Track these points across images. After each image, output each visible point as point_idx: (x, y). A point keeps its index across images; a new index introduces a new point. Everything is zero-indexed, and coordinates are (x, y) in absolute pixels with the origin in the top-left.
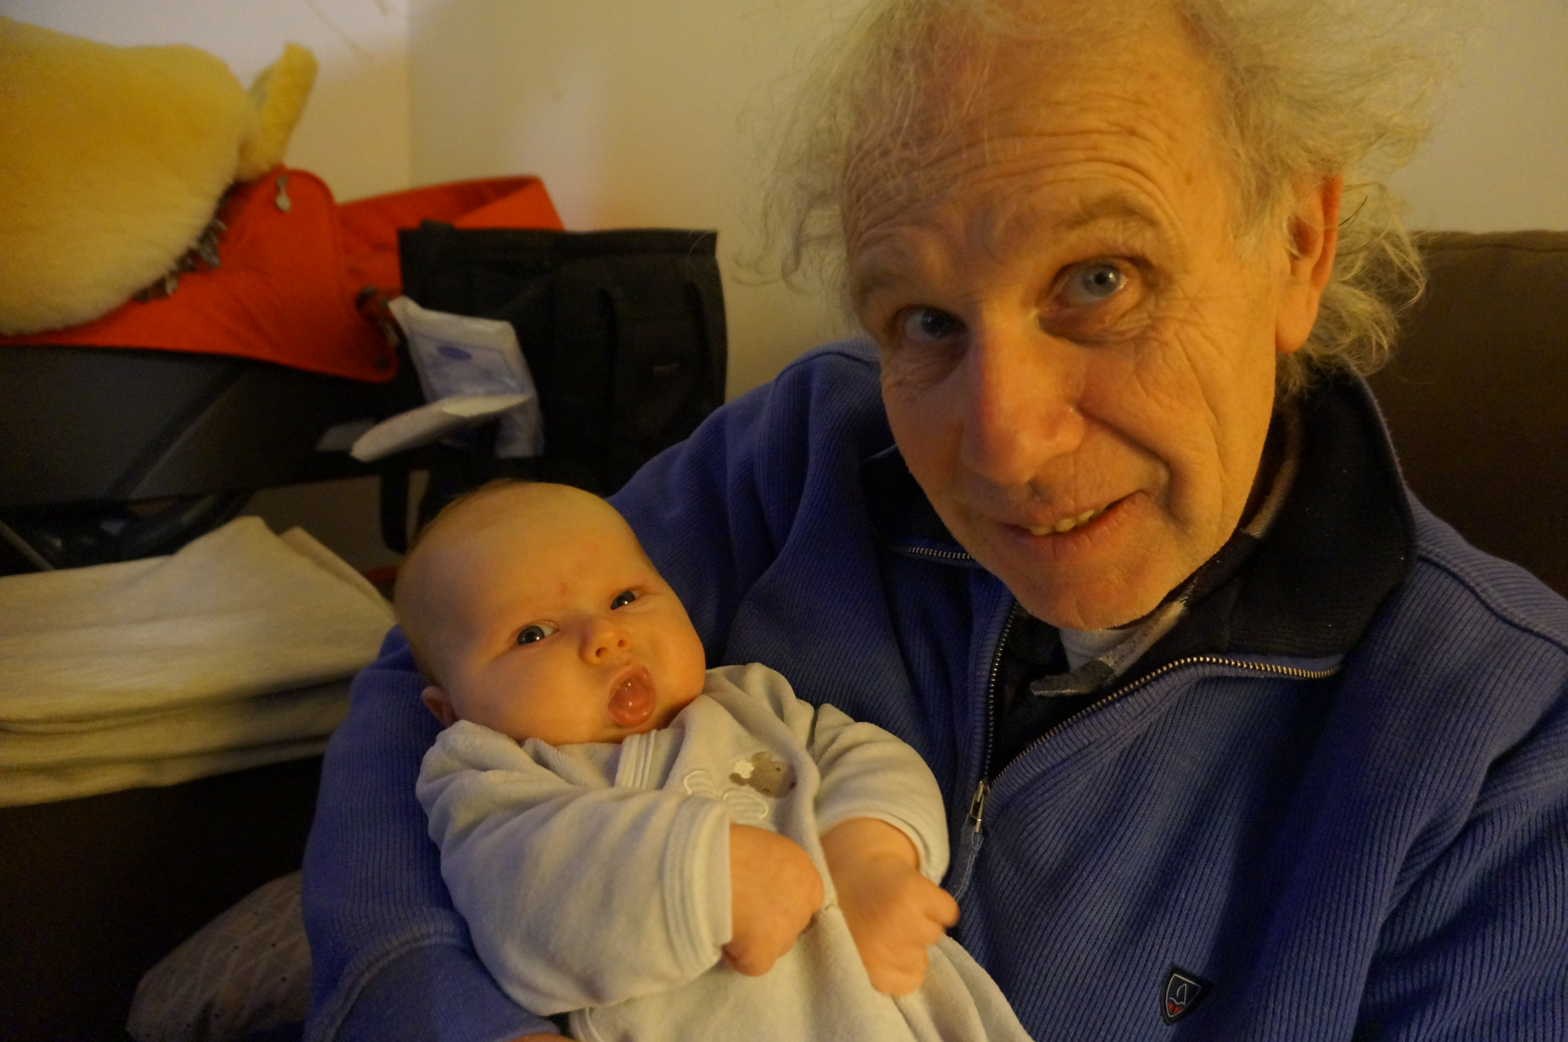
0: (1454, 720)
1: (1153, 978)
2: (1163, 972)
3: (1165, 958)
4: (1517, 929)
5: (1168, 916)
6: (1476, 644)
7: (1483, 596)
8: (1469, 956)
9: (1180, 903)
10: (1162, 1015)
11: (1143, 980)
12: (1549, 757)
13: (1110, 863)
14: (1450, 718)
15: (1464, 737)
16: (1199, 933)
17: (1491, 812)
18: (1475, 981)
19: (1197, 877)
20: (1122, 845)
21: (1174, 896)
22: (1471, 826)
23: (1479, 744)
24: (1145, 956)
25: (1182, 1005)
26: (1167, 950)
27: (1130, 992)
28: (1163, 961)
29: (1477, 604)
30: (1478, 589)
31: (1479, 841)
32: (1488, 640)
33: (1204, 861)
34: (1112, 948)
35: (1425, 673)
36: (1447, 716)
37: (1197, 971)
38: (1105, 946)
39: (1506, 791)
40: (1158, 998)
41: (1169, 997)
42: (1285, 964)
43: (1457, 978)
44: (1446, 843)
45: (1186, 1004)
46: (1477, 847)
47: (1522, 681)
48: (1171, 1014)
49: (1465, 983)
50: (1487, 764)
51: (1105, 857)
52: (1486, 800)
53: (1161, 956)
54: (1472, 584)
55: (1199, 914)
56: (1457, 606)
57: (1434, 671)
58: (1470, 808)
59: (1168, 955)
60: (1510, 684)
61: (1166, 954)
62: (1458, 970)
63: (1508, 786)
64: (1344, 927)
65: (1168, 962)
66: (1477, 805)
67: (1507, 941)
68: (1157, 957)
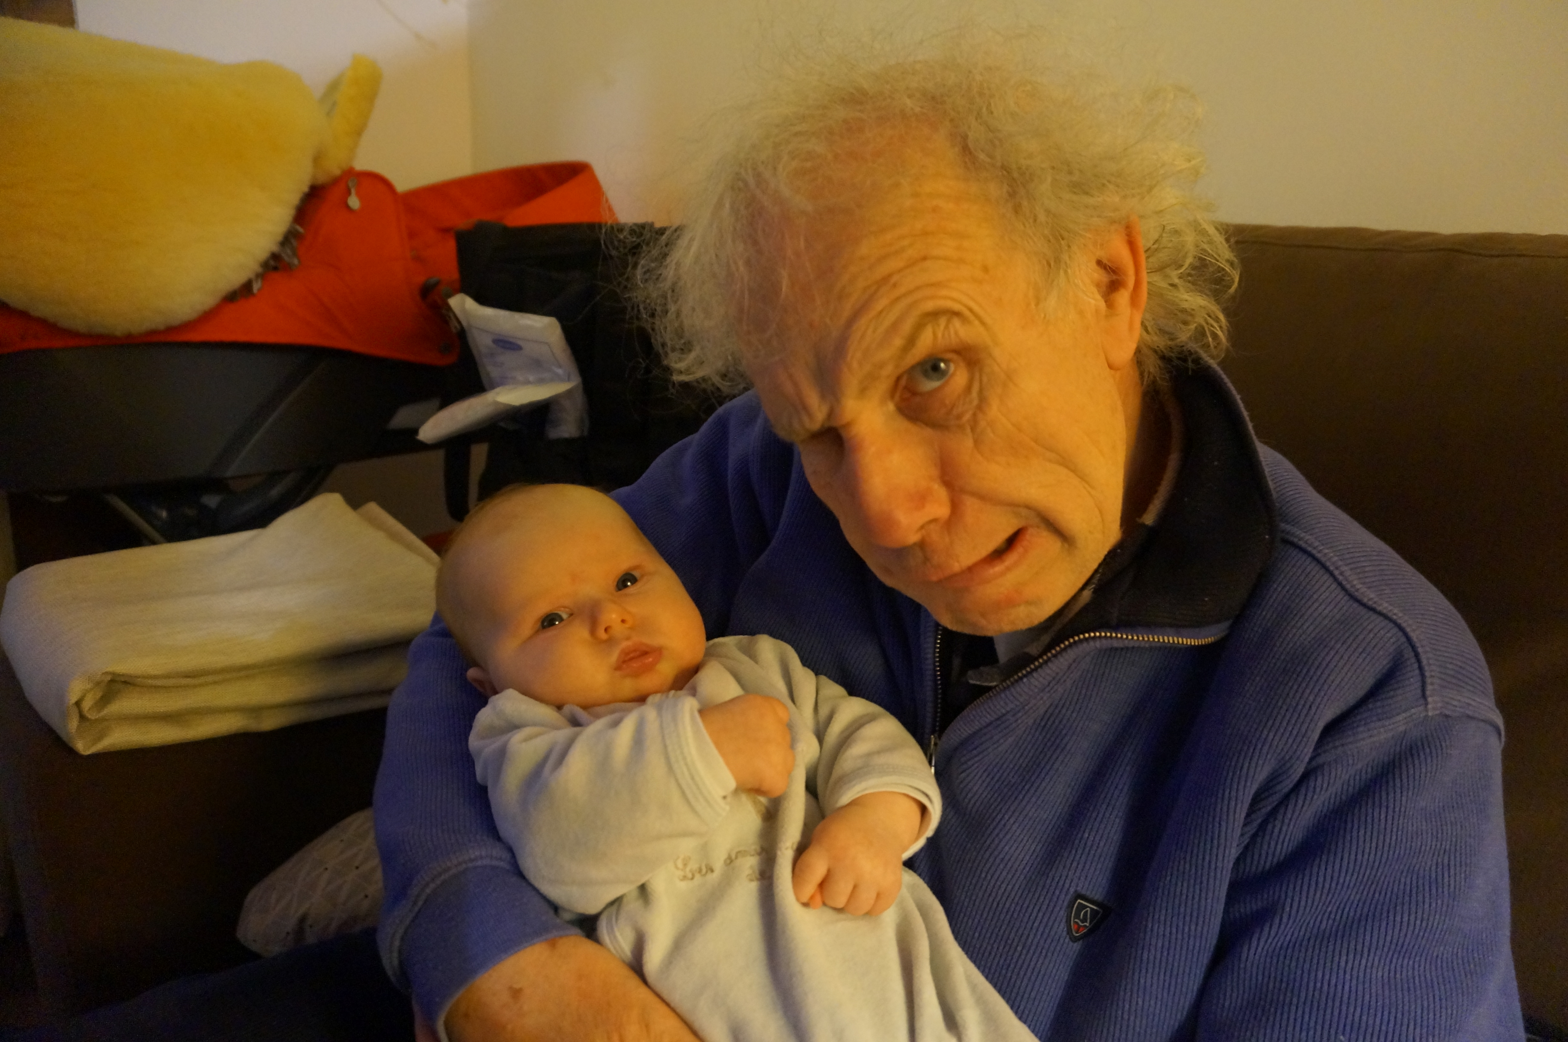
0: (1295, 687)
1: (1060, 902)
2: (1069, 897)
3: (1070, 886)
4: (1338, 861)
5: (1074, 852)
6: (1326, 622)
7: (1340, 578)
9: (1083, 842)
10: (1068, 933)
11: (1052, 904)
12: (1374, 719)
13: (1028, 808)
14: (1293, 685)
15: (1302, 702)
16: (1099, 866)
17: (1324, 763)
19: (1099, 819)
20: (1038, 794)
21: (1080, 835)
22: (1306, 776)
23: (1314, 709)
24: (1054, 884)
25: (1085, 926)
26: (1072, 881)
27: (1041, 914)
28: (1068, 889)
29: (1334, 586)
30: (1336, 573)
31: (1311, 789)
32: (1338, 617)
33: (1104, 806)
34: (1028, 879)
36: (1290, 684)
37: (1098, 896)
38: (1022, 877)
39: (1336, 748)
40: (1064, 920)
41: (1074, 919)
42: (1160, 891)
43: (1289, 900)
45: (1090, 924)
46: (1310, 794)
47: (1356, 654)
48: (1077, 933)
49: (1295, 905)
50: (1321, 725)
51: (1024, 803)
52: (1319, 755)
53: (1067, 886)
54: (1332, 568)
55: (1099, 851)
56: (1316, 587)
58: (1307, 759)
59: (1072, 884)
60: (1345, 657)
61: (1071, 883)
62: (1290, 894)
63: (1337, 743)
64: (1204, 859)
65: (1072, 890)
66: (1312, 759)
67: (1329, 870)
68: (1063, 885)
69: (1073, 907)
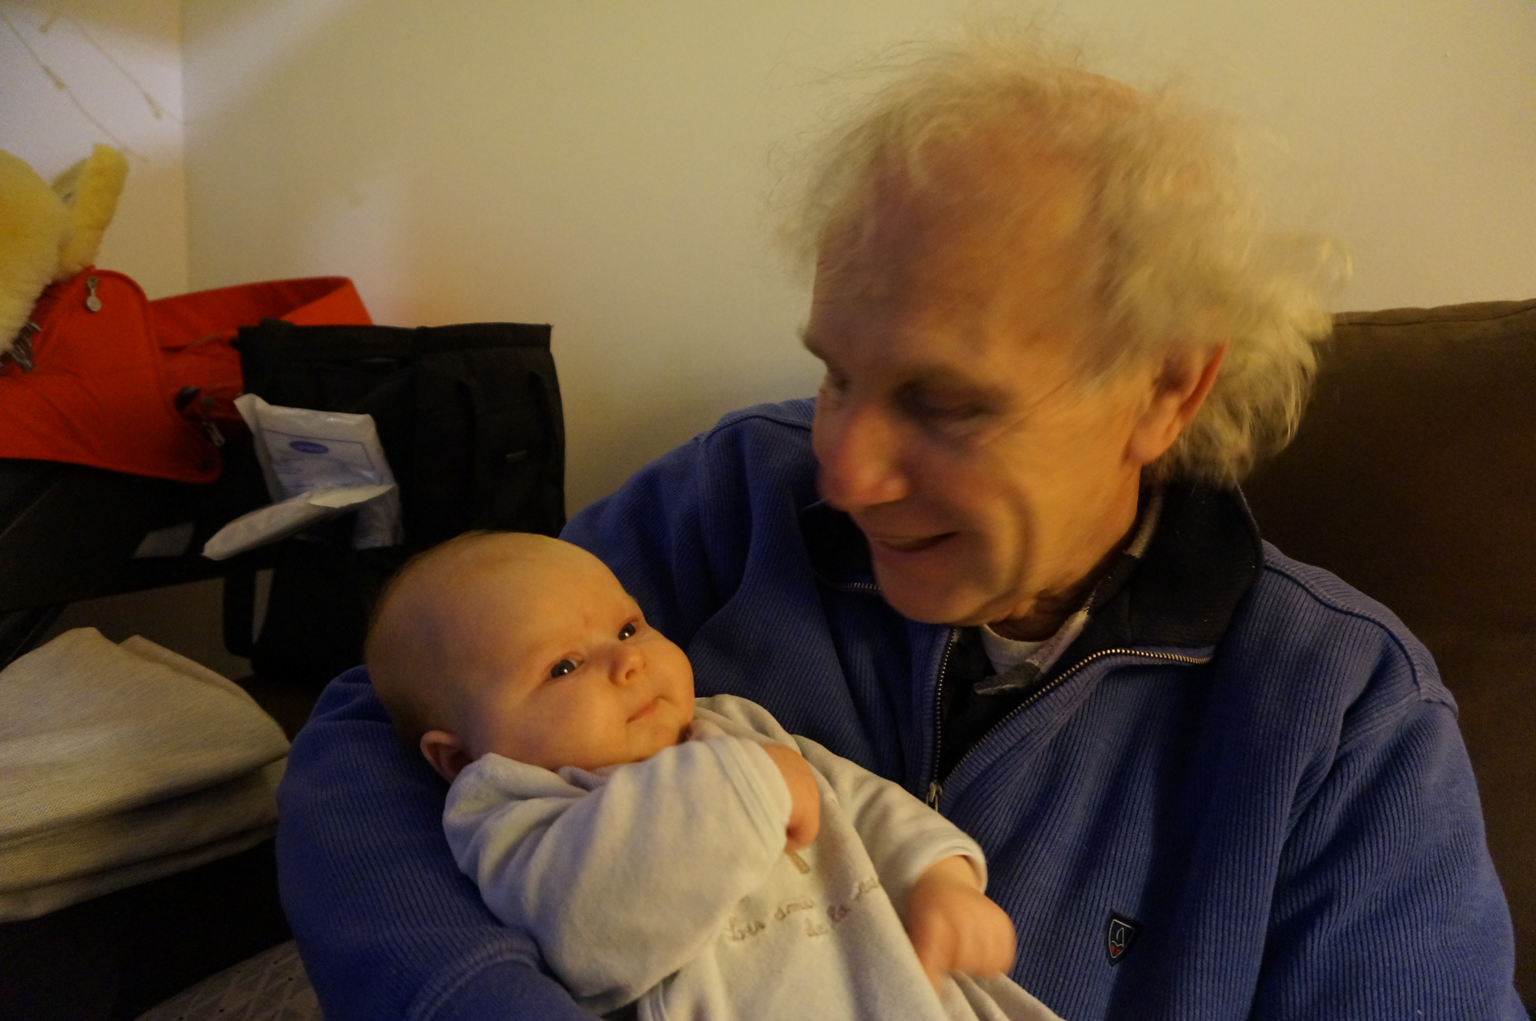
1: (1097, 924)
2: (1104, 918)
3: (1105, 905)
4: (1381, 840)
5: (1103, 870)
6: (1316, 626)
7: (1312, 590)
8: (1350, 867)
9: (1111, 859)
10: (1107, 957)
11: (1090, 927)
12: (1383, 706)
13: (1054, 832)
14: (1311, 681)
16: (1130, 882)
17: (1351, 752)
18: (1357, 886)
19: (1123, 835)
20: (1061, 817)
21: (1106, 854)
22: (1338, 764)
23: (1335, 699)
24: (1088, 907)
25: (1121, 946)
26: (1106, 899)
27: (1080, 939)
28: (1104, 909)
29: (1309, 597)
30: (1308, 586)
31: (1346, 774)
32: (1323, 622)
33: (1126, 823)
34: (1059, 904)
35: (1285, 650)
37: (1131, 915)
38: (1054, 904)
39: (1359, 734)
40: (1103, 943)
41: (1112, 940)
43: (1344, 885)
44: (1322, 780)
45: (1125, 945)
46: (1345, 780)
48: (1114, 956)
50: (1342, 714)
51: (1049, 828)
52: (1345, 743)
53: (1102, 905)
54: (1303, 583)
55: (1128, 866)
56: (1296, 599)
57: (1291, 647)
58: (1335, 748)
59: (1107, 903)
60: (1348, 652)
61: (1105, 902)
62: (1344, 879)
63: (1360, 731)
64: (1254, 856)
65: (1107, 909)
66: (1339, 748)
67: (1375, 850)
68: (1098, 906)
69: (1110, 927)
